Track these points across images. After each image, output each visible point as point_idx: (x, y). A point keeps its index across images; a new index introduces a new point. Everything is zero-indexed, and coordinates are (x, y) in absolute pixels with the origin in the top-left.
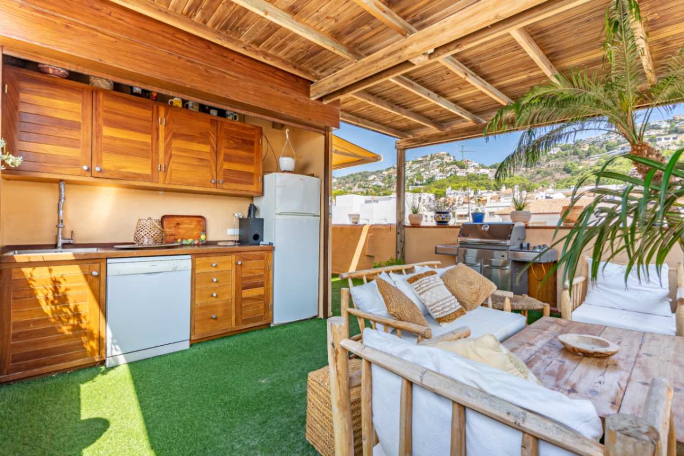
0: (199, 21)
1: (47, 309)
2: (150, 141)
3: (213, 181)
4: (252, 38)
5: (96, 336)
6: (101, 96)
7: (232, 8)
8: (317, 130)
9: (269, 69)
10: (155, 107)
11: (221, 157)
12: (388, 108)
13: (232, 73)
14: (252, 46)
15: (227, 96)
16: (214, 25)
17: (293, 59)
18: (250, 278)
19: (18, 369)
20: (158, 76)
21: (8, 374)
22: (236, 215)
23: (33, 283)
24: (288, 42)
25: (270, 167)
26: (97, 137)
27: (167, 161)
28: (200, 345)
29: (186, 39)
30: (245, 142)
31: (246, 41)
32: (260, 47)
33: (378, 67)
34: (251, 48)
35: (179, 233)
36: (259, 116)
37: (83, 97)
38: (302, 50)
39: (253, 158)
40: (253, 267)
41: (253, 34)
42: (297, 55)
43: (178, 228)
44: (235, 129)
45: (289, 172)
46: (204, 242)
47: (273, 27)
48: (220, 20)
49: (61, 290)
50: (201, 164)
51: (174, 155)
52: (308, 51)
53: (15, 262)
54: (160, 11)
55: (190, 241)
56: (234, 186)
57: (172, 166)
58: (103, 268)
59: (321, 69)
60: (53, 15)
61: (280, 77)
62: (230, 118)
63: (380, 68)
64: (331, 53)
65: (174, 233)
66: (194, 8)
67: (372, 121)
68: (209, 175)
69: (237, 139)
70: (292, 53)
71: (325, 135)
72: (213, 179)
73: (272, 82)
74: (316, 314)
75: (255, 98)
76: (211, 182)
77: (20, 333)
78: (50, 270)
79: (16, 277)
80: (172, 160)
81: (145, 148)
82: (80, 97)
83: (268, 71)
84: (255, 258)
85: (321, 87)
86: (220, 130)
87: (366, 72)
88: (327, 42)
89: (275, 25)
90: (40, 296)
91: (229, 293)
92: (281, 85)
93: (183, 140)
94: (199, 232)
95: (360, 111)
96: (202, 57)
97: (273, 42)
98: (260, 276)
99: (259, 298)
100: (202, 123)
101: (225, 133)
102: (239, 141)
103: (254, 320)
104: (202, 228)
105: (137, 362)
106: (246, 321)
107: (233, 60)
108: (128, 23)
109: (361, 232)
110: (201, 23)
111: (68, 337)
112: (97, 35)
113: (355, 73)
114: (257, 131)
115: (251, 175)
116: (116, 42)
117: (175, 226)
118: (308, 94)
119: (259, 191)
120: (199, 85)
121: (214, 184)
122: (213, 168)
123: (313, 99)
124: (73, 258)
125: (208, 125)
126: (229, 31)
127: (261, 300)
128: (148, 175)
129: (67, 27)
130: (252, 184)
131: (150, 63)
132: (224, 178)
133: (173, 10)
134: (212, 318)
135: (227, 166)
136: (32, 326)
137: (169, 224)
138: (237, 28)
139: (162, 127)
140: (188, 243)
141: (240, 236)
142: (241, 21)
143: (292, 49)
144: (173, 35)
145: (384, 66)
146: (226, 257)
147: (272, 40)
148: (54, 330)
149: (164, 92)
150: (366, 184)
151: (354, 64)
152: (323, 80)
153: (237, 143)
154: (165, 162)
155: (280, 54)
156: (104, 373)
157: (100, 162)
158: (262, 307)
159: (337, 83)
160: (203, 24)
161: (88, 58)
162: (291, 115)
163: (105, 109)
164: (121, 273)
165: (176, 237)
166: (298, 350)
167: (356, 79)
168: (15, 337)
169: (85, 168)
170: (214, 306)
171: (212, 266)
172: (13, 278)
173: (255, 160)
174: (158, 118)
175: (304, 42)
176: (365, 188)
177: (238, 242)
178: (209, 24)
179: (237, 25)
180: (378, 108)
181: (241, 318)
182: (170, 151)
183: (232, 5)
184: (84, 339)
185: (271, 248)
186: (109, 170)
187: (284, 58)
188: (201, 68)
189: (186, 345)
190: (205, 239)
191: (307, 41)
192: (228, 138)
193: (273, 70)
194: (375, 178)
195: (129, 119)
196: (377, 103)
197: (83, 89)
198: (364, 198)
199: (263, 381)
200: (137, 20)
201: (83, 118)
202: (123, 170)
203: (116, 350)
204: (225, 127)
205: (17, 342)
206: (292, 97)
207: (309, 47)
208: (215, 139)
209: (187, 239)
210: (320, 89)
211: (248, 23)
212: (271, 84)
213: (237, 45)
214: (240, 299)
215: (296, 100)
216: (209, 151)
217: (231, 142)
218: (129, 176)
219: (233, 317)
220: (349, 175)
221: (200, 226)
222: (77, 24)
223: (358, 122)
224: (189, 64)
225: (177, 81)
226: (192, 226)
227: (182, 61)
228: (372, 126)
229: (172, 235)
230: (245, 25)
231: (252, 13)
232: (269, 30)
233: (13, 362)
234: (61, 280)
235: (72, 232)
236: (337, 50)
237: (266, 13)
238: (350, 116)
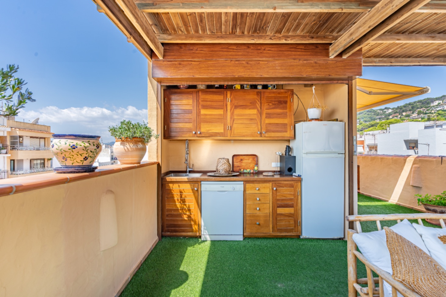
0: (240, 33)
1: (178, 205)
2: (222, 113)
3: (259, 133)
4: (275, 29)
5: (197, 223)
6: (200, 93)
7: (255, 16)
8: (339, 82)
9: (292, 47)
10: (225, 92)
11: (264, 116)
12: (425, 40)
13: (264, 59)
14: (276, 35)
15: (261, 76)
16: (249, 32)
17: (310, 32)
18: (283, 200)
19: (168, 231)
20: (220, 76)
21: (165, 232)
22: (277, 153)
23: (173, 192)
24: (301, 21)
25: (302, 117)
26: (199, 116)
27: (232, 123)
28: (249, 240)
29: (235, 48)
30: (280, 102)
31: (271, 33)
32: (282, 33)
33: (394, 7)
34: (276, 37)
35: (242, 165)
36: (287, 83)
37: (193, 96)
38: (315, 22)
39: (287, 113)
40: (286, 192)
41: (274, 27)
42: (312, 27)
43: (242, 162)
44: (273, 95)
45: (316, 119)
46: (256, 172)
47: (286, 16)
48: (250, 27)
49: (183, 196)
50: (251, 122)
51: (236, 119)
52: (320, 21)
53: (167, 181)
54: (218, 37)
55: (248, 170)
56: (273, 134)
57: (235, 126)
58: (199, 186)
59: (337, 30)
60: (175, 61)
61: (301, 49)
62: (270, 88)
63: (396, 6)
64: (343, 14)
65: (239, 165)
66: (234, 27)
67: (409, 57)
68: (256, 129)
69: (274, 101)
70: (308, 28)
71: (348, 84)
72: (259, 131)
73: (295, 55)
74: (343, 237)
75: (281, 71)
76: (257, 133)
77: (169, 214)
78: (179, 186)
79: (167, 188)
80: (235, 122)
81: (220, 117)
82: (192, 96)
83: (291, 48)
84: (286, 186)
85: (338, 45)
86: (263, 98)
87: (380, 17)
88: (333, 7)
89: (287, 13)
90: (176, 198)
91: (267, 209)
92: (302, 55)
93: (241, 109)
94: (254, 165)
95: (392, 52)
96: (245, 55)
97: (289, 26)
98: (291, 199)
99: (290, 215)
100: (252, 96)
101: (266, 99)
102: (276, 103)
103: (286, 231)
104: (255, 162)
105: (215, 241)
106: (280, 230)
107: (264, 50)
108: (205, 51)
109: (405, 163)
110: (241, 34)
111: (185, 220)
112: (192, 63)
113: (369, 22)
114: (289, 93)
115: (285, 125)
116: (200, 64)
117: (240, 161)
118: (327, 55)
119: (291, 136)
120: (242, 74)
121: (259, 134)
122: (259, 124)
123: (332, 57)
124: (187, 180)
125: (256, 97)
126: (258, 32)
127: (291, 217)
128: (221, 133)
129: (180, 64)
130: (287, 132)
131: (216, 69)
132: (266, 130)
133: (225, 34)
134: (256, 224)
135: (268, 121)
136: (173, 212)
137: (237, 160)
138: (263, 27)
139: (229, 103)
140: (247, 172)
141: (280, 167)
142: (263, 22)
143: (306, 25)
144: (227, 48)
145: (401, 3)
146: (265, 184)
147: (289, 25)
148: (180, 215)
149: (230, 83)
150: (427, 110)
151: (367, 14)
152: (339, 39)
153: (275, 104)
154: (230, 124)
155: (298, 32)
156: (199, 244)
157: (200, 128)
158: (292, 222)
159: (351, 37)
160: (243, 34)
161: (188, 77)
162: (312, 76)
163: (202, 100)
164: (207, 190)
165: (240, 168)
166: (317, 266)
167: (369, 27)
168: (167, 216)
169: (194, 132)
170: (258, 216)
171: (256, 189)
172: (166, 188)
173: (288, 114)
174: (226, 98)
175: (314, 16)
176: (426, 114)
177: (279, 172)
178: (246, 33)
179: (262, 25)
180: (414, 43)
181: (277, 227)
182: (233, 117)
183: (254, 14)
184: (192, 223)
185: (299, 179)
186: (204, 133)
187: (302, 34)
188: (244, 62)
189: (241, 238)
190: (257, 170)
191: (316, 14)
192: (268, 102)
193: (295, 46)
194: (439, 104)
195: (213, 103)
196: (410, 39)
197: (193, 92)
198: (422, 125)
199: (279, 286)
200: (209, 48)
201: (193, 107)
202: (210, 131)
203: (206, 233)
204: (266, 96)
205: (168, 218)
206: (312, 62)
207: (320, 17)
208: (260, 105)
209: (246, 169)
210: (337, 47)
211: (268, 21)
212: (294, 57)
213: (265, 39)
214: (276, 214)
215: (316, 63)
216: (256, 113)
217: (271, 104)
218: (213, 134)
219: (271, 226)
220: (406, 104)
221: (254, 161)
222: (183, 61)
223: (391, 63)
224: (237, 62)
225: (230, 75)
226: (250, 161)
227: (233, 62)
228: (411, 62)
229: (238, 167)
230: (267, 23)
231: (268, 13)
232: (284, 18)
233: (167, 227)
234: (183, 192)
235: (193, 165)
236: (345, 8)
237: (275, 8)
238: (381, 59)
